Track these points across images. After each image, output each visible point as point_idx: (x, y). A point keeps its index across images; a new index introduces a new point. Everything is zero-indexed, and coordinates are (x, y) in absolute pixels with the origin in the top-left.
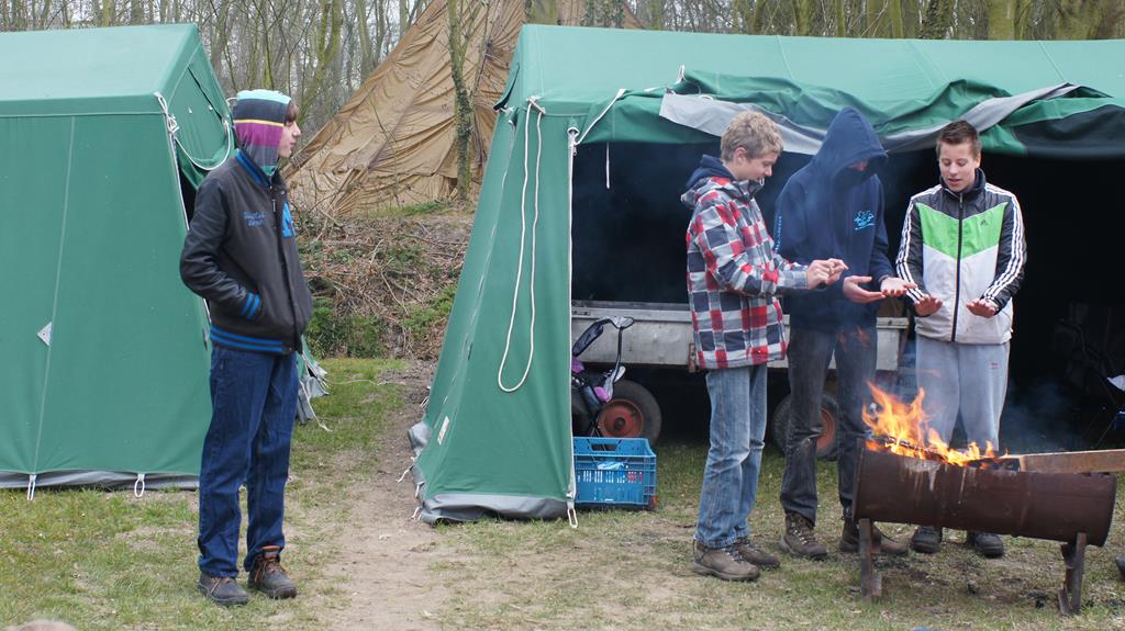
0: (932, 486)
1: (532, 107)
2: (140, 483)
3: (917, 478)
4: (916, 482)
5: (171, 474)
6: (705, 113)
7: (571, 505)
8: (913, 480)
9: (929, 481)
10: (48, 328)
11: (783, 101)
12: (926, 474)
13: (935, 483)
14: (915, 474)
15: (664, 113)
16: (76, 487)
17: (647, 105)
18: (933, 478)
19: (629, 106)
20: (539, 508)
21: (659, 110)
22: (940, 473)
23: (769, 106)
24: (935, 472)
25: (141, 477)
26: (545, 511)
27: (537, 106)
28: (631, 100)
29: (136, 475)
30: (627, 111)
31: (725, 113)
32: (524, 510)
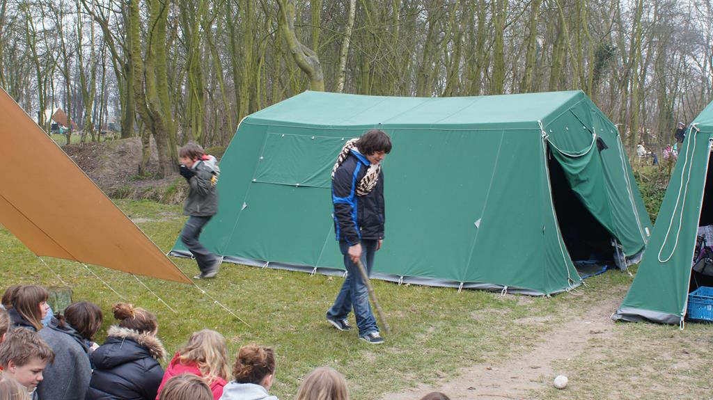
1: (693, 128)
2: (505, 290)
5: (519, 288)
7: (682, 319)
10: (479, 221)
16: (478, 289)
20: (668, 319)
25: (506, 288)
26: (670, 321)
27: (695, 128)
29: (504, 286)
32: (660, 319)
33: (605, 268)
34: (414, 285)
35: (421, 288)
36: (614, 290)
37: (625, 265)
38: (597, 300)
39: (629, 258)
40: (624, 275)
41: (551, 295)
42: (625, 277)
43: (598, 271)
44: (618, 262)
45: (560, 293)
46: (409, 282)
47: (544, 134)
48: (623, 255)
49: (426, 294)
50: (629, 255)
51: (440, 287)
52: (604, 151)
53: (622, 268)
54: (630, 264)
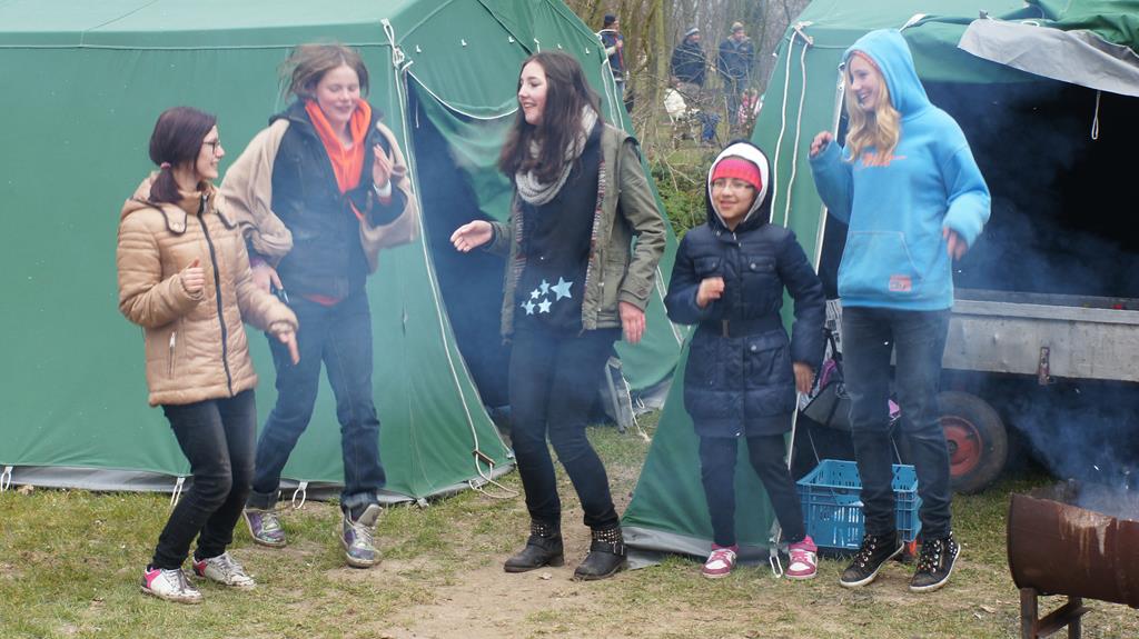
0: (1102, 548)
1: (798, 36)
2: (300, 493)
3: (1082, 536)
4: (1081, 542)
6: (1018, 44)
8: (1078, 538)
9: (1097, 542)
11: (1128, 28)
12: (1093, 531)
13: (1105, 544)
14: (1078, 530)
15: (967, 44)
17: (943, 33)
18: (1102, 538)
19: (920, 35)
21: (959, 39)
22: (1111, 530)
23: (1108, 33)
24: (1103, 530)
25: (303, 485)
27: (803, 35)
28: (929, 27)
29: (299, 482)
30: (918, 41)
31: (1046, 44)
34: (45, 489)
35: (64, 497)
37: (629, 414)
39: (638, 395)
40: (627, 439)
41: (428, 500)
42: (631, 445)
44: (611, 406)
45: (452, 494)
46: (29, 483)
47: (398, 56)
48: (623, 387)
49: (81, 514)
50: (642, 384)
51: (117, 493)
53: (623, 422)
54: (643, 410)
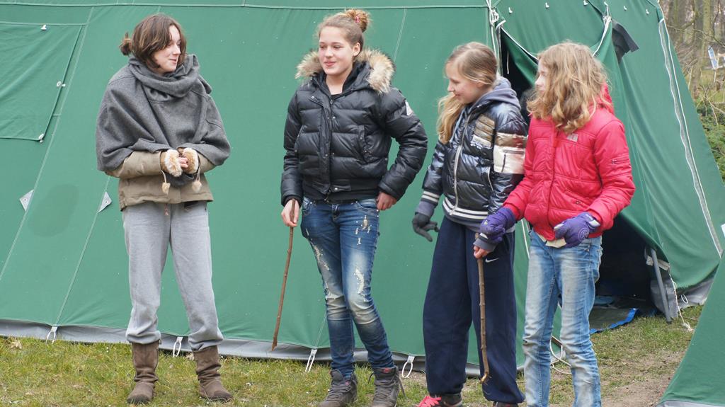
33: (631, 314)
36: (650, 362)
37: (675, 308)
38: (613, 384)
39: (684, 293)
40: (673, 329)
42: (676, 334)
43: (616, 320)
44: (661, 300)
47: (494, 16)
48: (671, 286)
49: (234, 376)
50: (686, 284)
51: (266, 360)
52: (629, 55)
53: (670, 314)
54: (686, 305)
